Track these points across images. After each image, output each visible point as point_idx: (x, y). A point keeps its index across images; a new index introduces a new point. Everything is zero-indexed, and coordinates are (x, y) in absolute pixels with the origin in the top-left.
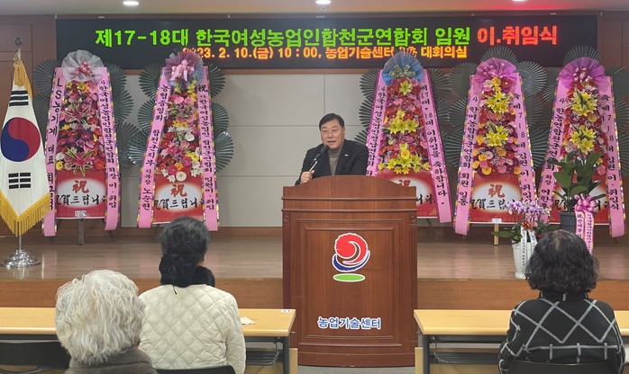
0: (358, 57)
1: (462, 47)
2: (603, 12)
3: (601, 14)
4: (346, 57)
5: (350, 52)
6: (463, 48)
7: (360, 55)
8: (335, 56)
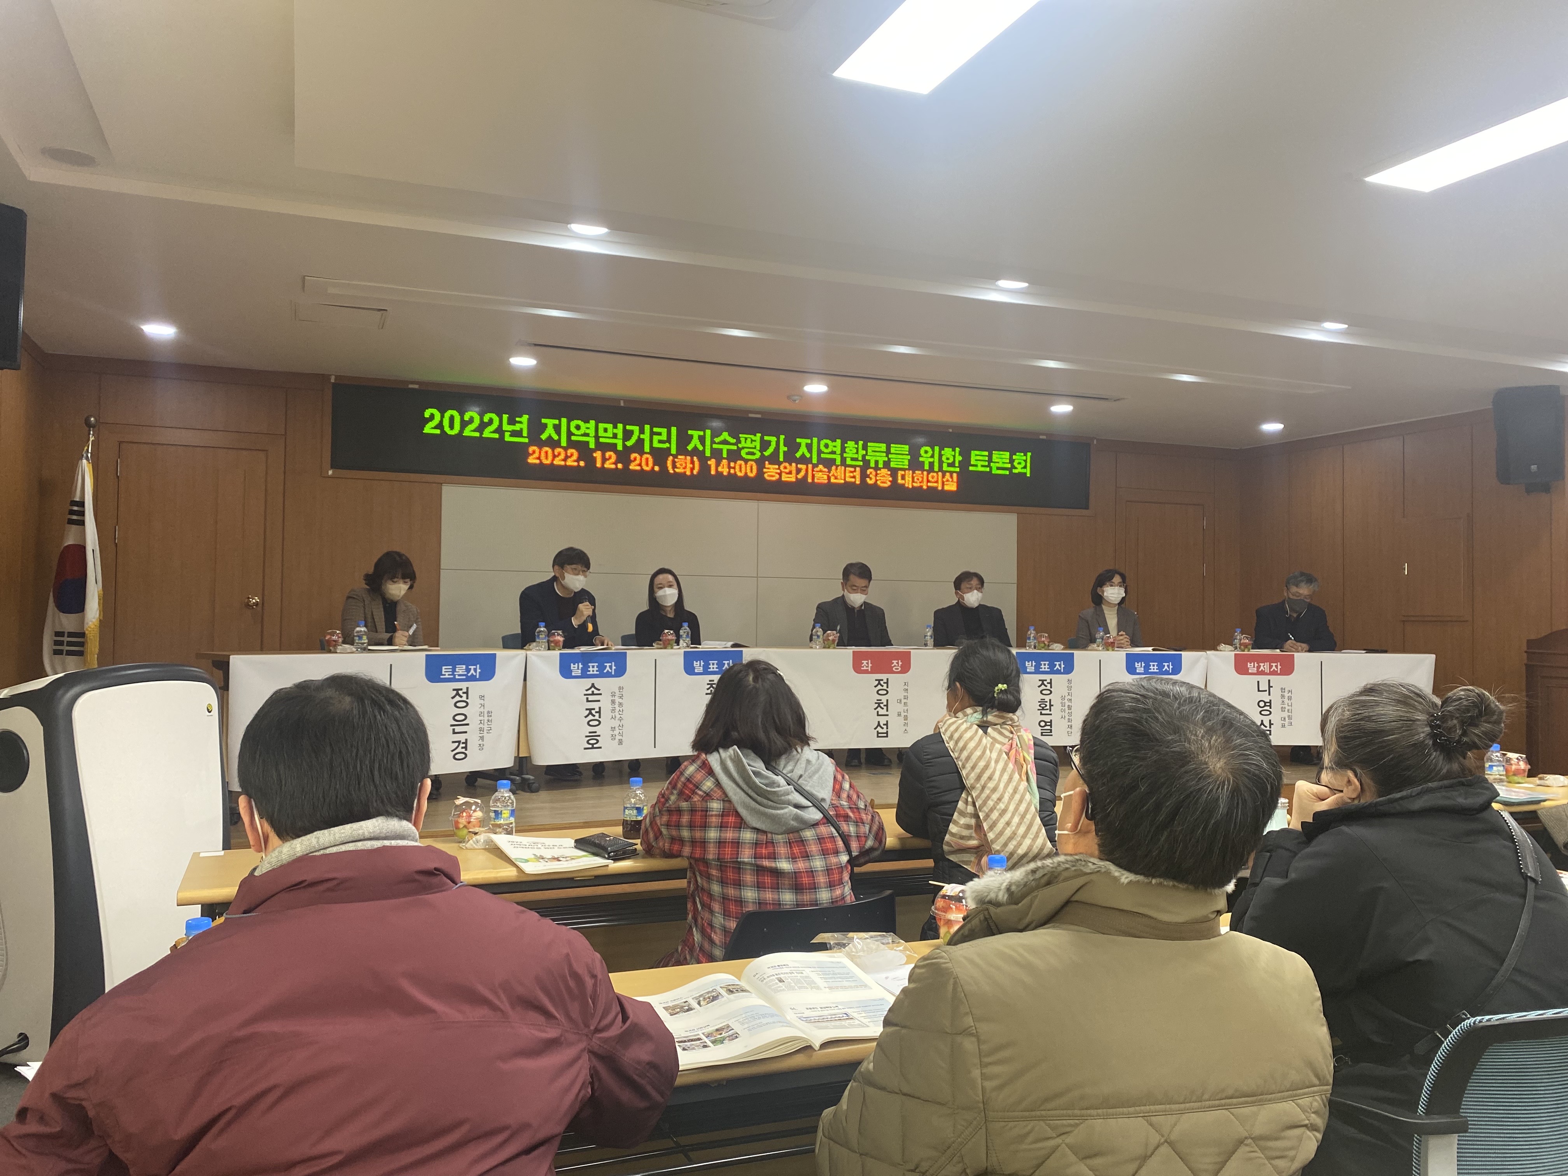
0: (810, 480)
1: (951, 473)
2: (1097, 440)
3: (1095, 442)
4: (794, 480)
5: (798, 471)
6: (951, 477)
7: (813, 476)
8: (777, 476)
